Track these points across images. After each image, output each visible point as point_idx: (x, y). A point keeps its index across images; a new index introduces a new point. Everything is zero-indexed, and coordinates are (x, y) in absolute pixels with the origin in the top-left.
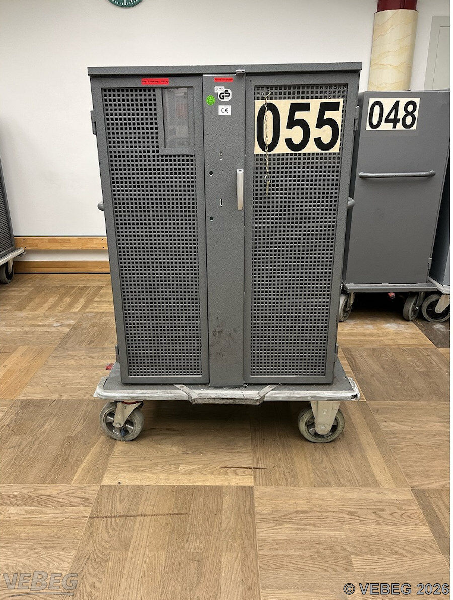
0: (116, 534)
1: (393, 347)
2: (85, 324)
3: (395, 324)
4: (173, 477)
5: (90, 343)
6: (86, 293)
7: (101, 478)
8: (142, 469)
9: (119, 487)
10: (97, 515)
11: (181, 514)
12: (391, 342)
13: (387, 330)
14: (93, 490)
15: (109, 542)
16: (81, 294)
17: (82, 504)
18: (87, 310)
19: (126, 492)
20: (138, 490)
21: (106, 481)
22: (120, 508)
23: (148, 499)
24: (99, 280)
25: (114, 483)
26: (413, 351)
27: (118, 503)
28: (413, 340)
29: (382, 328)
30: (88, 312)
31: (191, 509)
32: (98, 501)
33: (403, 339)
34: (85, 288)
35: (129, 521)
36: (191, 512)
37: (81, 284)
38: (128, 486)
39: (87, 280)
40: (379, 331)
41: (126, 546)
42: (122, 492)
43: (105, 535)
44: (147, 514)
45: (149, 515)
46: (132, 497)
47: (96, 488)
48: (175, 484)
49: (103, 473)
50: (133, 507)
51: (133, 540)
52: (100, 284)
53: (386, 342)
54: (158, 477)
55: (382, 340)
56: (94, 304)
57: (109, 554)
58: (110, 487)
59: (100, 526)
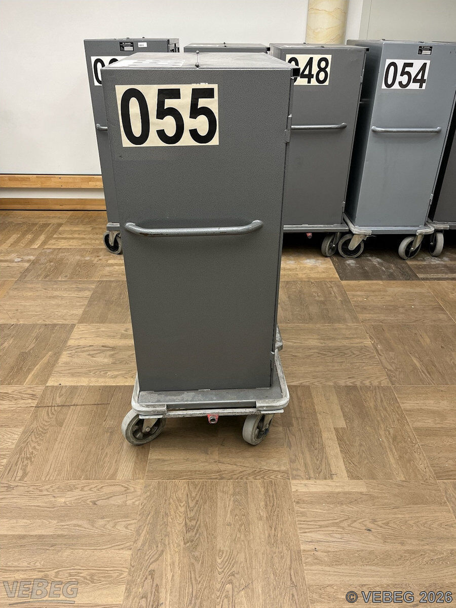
0: (55, 417)
1: (305, 280)
2: (43, 260)
3: (314, 260)
4: (101, 380)
5: (46, 277)
6: (47, 230)
7: (46, 381)
8: (78, 374)
9: (60, 387)
10: (42, 405)
11: (104, 404)
12: (304, 276)
13: (305, 266)
14: (39, 390)
15: (49, 422)
16: (41, 231)
17: (31, 398)
18: (46, 247)
19: (64, 390)
20: (74, 389)
21: (50, 383)
22: (59, 401)
23: (80, 394)
24: (59, 218)
25: (56, 384)
26: (320, 283)
27: (57, 398)
28: (323, 274)
29: (301, 264)
30: (47, 248)
31: (111, 401)
32: (43, 396)
33: (315, 273)
34: (46, 225)
35: (65, 410)
36: (111, 403)
37: (42, 221)
38: (66, 386)
39: (49, 217)
40: (298, 267)
41: (60, 424)
42: (61, 390)
43: (46, 418)
44: (79, 404)
45: (79, 405)
46: (68, 393)
47: (42, 388)
48: (102, 384)
49: (48, 378)
50: (68, 400)
51: (66, 421)
52: (60, 221)
53: (300, 276)
54: (90, 380)
55: (297, 274)
56: (53, 241)
57: (48, 429)
58: (53, 387)
59: (43, 412)
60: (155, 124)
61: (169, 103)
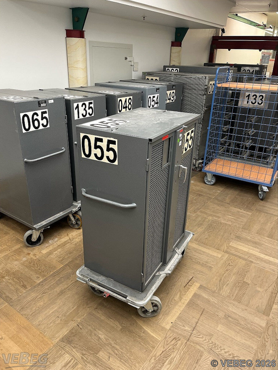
0: (203, 335)
9: (174, 324)
10: (187, 338)
11: (203, 311)
15: (206, 339)
17: (177, 341)
19: (179, 323)
20: (180, 318)
21: (167, 327)
22: (188, 328)
25: (170, 325)
27: (185, 328)
31: (202, 307)
32: (179, 334)
35: (198, 328)
38: (175, 320)
41: (211, 335)
43: (201, 339)
44: (197, 321)
46: (183, 322)
50: (190, 324)
51: (209, 331)
57: (212, 342)
58: (172, 327)
59: (195, 339)
60: (94, 151)
61: (99, 143)
